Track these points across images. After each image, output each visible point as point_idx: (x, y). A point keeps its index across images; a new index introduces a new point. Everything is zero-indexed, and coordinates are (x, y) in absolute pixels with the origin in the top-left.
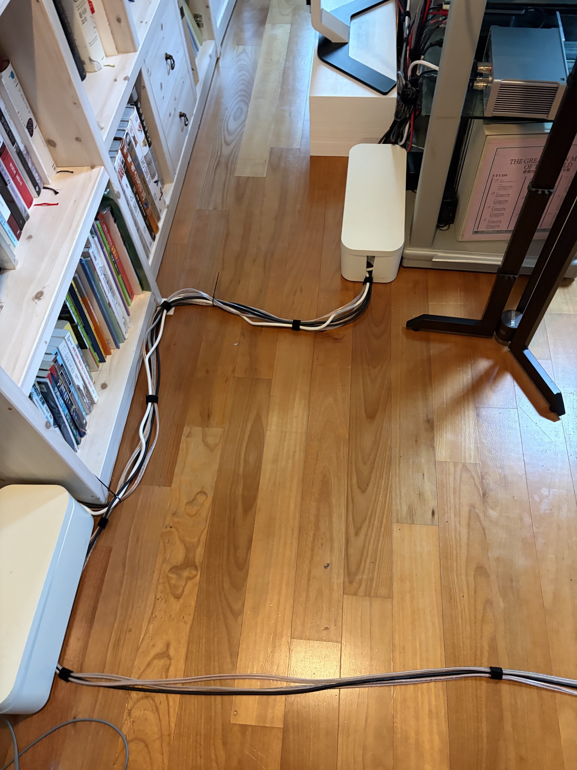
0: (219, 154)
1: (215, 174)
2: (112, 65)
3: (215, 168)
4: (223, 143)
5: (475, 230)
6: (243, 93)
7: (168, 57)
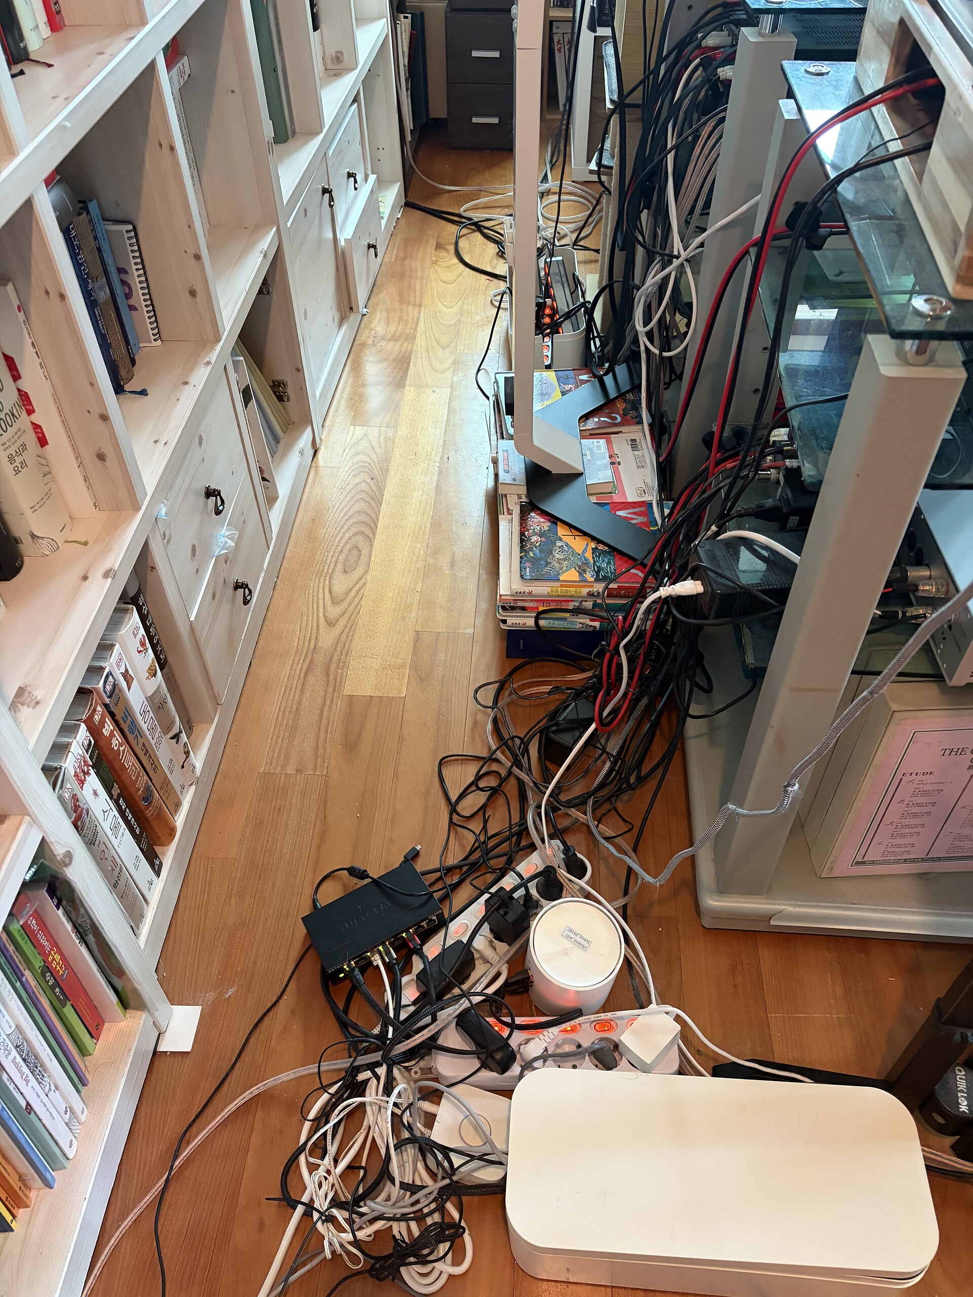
0: (312, 647)
1: (302, 691)
2: (83, 541)
3: (302, 675)
4: (322, 619)
5: (859, 859)
6: (362, 518)
7: (210, 493)
